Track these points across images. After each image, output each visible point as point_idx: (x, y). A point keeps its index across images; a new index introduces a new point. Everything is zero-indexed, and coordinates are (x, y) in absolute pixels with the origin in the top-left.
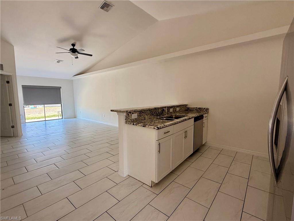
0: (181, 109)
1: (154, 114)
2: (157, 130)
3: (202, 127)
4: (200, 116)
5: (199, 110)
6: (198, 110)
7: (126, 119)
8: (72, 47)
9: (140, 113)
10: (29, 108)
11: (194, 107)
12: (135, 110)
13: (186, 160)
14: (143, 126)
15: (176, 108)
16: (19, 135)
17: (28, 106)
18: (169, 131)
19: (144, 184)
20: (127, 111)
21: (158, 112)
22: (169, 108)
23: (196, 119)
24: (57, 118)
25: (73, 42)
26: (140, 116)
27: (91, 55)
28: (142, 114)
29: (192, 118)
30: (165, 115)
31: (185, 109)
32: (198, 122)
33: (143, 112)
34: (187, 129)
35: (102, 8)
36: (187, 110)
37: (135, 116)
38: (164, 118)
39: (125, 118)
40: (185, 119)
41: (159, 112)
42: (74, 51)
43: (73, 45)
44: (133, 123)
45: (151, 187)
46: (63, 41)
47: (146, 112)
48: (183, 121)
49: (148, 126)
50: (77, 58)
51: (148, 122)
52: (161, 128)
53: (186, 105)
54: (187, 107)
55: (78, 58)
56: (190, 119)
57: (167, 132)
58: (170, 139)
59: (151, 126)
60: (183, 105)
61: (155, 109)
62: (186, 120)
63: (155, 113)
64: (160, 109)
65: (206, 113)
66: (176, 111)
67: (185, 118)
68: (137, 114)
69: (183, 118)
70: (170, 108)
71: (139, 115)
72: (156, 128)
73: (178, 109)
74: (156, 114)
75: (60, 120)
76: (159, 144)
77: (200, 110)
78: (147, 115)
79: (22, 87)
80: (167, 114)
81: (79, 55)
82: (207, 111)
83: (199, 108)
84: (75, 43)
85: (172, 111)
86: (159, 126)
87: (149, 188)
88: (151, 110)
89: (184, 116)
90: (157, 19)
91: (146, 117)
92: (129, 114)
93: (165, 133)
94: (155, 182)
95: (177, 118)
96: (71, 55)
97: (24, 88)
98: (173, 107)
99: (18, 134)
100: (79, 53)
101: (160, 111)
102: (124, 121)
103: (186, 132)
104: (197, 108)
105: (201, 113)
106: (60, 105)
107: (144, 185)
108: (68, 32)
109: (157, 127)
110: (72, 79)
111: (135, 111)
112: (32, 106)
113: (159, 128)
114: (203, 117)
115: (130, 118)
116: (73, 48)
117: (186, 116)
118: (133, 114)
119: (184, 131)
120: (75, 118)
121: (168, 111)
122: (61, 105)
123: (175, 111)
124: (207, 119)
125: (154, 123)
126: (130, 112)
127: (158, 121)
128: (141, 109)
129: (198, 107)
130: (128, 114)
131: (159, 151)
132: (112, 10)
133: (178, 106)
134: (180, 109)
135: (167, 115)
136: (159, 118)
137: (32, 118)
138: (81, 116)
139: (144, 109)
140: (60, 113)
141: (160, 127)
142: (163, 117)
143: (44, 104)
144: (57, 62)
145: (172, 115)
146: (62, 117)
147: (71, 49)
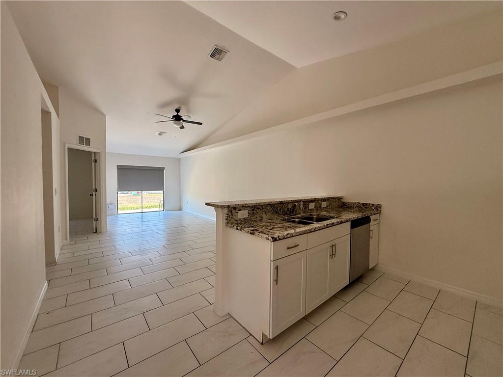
0: (330, 204)
1: (279, 212)
2: (272, 243)
3: (368, 237)
4: (362, 219)
5: (363, 207)
6: (361, 207)
7: (227, 219)
8: (176, 114)
9: (254, 210)
10: (131, 195)
11: (355, 202)
12: (244, 205)
13: (335, 297)
14: (251, 234)
15: (320, 202)
16: (102, 232)
17: (130, 192)
18: (298, 245)
19: (251, 335)
20: (228, 207)
21: (286, 209)
22: (306, 202)
23: (355, 224)
24: (157, 209)
25: (176, 107)
26: (253, 214)
27: (201, 124)
28: (256, 210)
29: (345, 222)
30: (300, 213)
31: (339, 205)
32: (360, 229)
33: (258, 208)
34: (336, 242)
35: (213, 56)
36: (342, 207)
37: (243, 214)
38: (297, 218)
39: (225, 218)
40: (331, 224)
41: (288, 209)
42: (177, 118)
43: (178, 111)
44: (237, 227)
45: (262, 344)
46: (164, 105)
47: (264, 207)
48: (328, 226)
49: (258, 233)
50: (182, 127)
51: (263, 226)
52: (280, 239)
53: (340, 199)
54: (343, 200)
55: (184, 128)
56: (341, 222)
57: (294, 245)
58: (301, 258)
59: (264, 235)
60: (334, 198)
61: (281, 203)
62: (333, 226)
63: (280, 209)
64: (290, 205)
65: (377, 212)
66: (320, 207)
67: (333, 222)
68: (246, 211)
69: (329, 222)
70: (310, 202)
71: (250, 212)
72: (270, 238)
73: (324, 204)
74: (283, 212)
75: (160, 212)
76: (277, 268)
77: (365, 208)
78: (265, 213)
79: (117, 168)
80: (304, 212)
81: (184, 124)
82: (378, 209)
83: (363, 204)
84: (180, 107)
85: (313, 208)
86: (276, 236)
87: (258, 346)
88: (274, 204)
89: (333, 218)
90: (295, 65)
91: (264, 216)
92: (233, 211)
93: (288, 248)
94: (268, 337)
95: (319, 220)
96: (174, 124)
97: (120, 168)
98: (316, 201)
99: (101, 229)
100: (184, 121)
101: (290, 206)
102: (225, 221)
103: (333, 246)
104: (359, 203)
105: (366, 214)
106: (162, 192)
107: (251, 339)
108: (170, 94)
109: (273, 238)
110: (179, 157)
111: (244, 207)
112: (135, 192)
113: (276, 239)
114: (370, 220)
115: (234, 217)
116: (178, 114)
117: (336, 218)
118: (240, 210)
119: (330, 244)
120: (180, 210)
121: (305, 208)
122: (164, 192)
123: (318, 208)
124: (379, 224)
125: (273, 228)
126: (235, 208)
127: (279, 225)
128: (255, 203)
129: (361, 202)
130: (231, 212)
131: (276, 281)
132: (227, 58)
133: (324, 200)
134: (328, 204)
135: (302, 214)
136: (287, 219)
137: (129, 209)
138: (186, 208)
139: (260, 203)
140: (162, 202)
141: (279, 236)
142: (294, 218)
143: (142, 190)
144: (159, 134)
145: (311, 215)
146: (164, 208)
147: (173, 116)
